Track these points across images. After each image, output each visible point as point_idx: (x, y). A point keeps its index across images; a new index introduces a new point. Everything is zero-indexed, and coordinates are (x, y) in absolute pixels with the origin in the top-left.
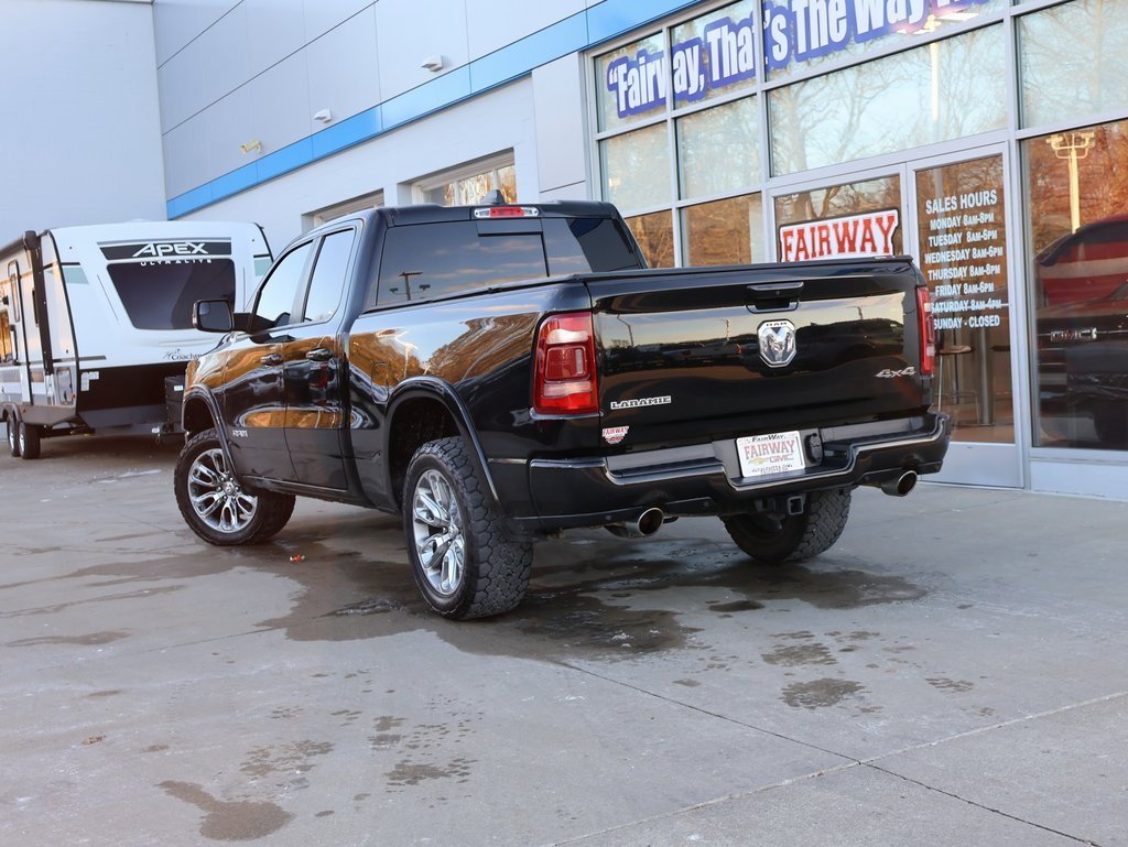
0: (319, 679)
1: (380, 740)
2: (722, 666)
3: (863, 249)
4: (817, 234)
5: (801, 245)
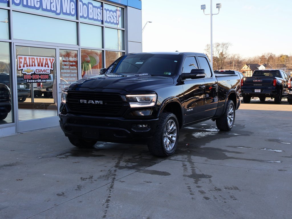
3: (45, 66)
4: (31, 60)
5: (25, 62)
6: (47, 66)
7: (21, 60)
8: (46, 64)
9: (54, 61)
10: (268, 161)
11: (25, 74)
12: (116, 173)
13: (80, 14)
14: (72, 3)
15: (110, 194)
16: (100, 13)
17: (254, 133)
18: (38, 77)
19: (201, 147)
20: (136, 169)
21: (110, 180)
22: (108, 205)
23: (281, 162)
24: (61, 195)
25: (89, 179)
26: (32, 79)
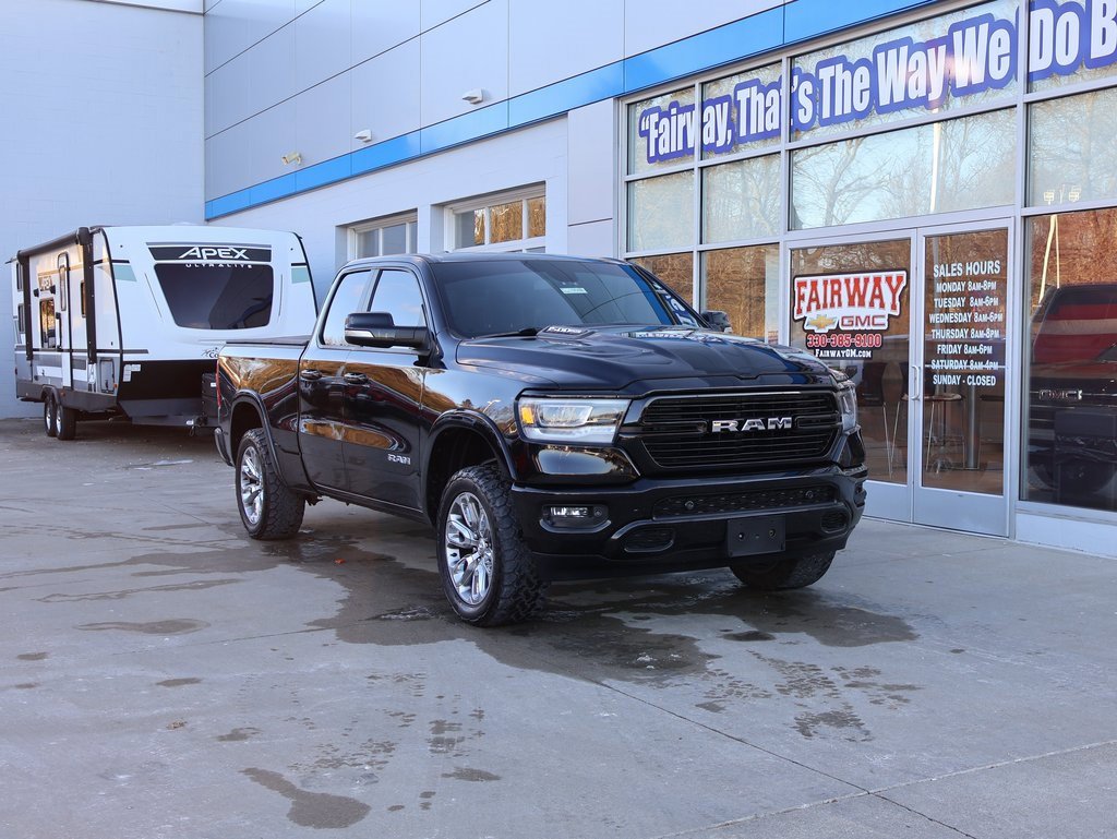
0: (372, 680)
1: (437, 742)
2: (740, 693)
3: (872, 305)
4: (829, 287)
5: (814, 296)
6: (877, 302)
7: (803, 290)
8: (874, 296)
9: (904, 284)
11: (812, 332)
14: (999, 34)
18: (846, 340)
26: (829, 347)
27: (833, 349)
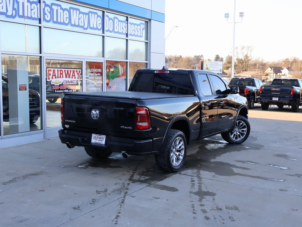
3: (72, 78)
4: (59, 72)
5: (54, 74)
6: (74, 77)
7: (50, 72)
8: (73, 75)
9: (81, 73)
10: (272, 180)
11: (54, 85)
12: (129, 187)
13: (106, 28)
14: (99, 18)
15: (120, 210)
16: (125, 27)
17: (264, 147)
18: (65, 87)
19: (211, 161)
20: (148, 183)
21: (123, 194)
22: (117, 221)
23: (284, 180)
24: (77, 209)
25: (104, 192)
27: (61, 90)
